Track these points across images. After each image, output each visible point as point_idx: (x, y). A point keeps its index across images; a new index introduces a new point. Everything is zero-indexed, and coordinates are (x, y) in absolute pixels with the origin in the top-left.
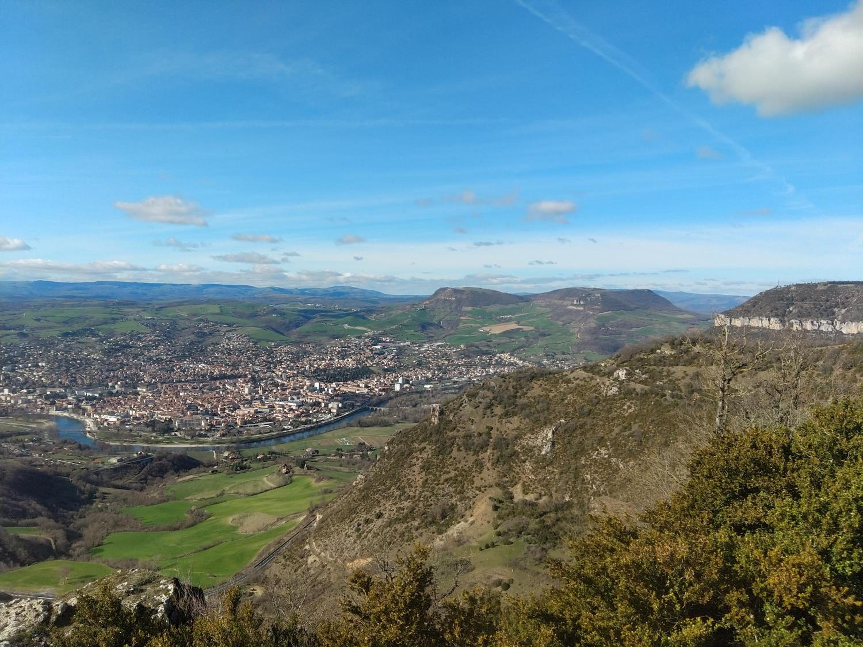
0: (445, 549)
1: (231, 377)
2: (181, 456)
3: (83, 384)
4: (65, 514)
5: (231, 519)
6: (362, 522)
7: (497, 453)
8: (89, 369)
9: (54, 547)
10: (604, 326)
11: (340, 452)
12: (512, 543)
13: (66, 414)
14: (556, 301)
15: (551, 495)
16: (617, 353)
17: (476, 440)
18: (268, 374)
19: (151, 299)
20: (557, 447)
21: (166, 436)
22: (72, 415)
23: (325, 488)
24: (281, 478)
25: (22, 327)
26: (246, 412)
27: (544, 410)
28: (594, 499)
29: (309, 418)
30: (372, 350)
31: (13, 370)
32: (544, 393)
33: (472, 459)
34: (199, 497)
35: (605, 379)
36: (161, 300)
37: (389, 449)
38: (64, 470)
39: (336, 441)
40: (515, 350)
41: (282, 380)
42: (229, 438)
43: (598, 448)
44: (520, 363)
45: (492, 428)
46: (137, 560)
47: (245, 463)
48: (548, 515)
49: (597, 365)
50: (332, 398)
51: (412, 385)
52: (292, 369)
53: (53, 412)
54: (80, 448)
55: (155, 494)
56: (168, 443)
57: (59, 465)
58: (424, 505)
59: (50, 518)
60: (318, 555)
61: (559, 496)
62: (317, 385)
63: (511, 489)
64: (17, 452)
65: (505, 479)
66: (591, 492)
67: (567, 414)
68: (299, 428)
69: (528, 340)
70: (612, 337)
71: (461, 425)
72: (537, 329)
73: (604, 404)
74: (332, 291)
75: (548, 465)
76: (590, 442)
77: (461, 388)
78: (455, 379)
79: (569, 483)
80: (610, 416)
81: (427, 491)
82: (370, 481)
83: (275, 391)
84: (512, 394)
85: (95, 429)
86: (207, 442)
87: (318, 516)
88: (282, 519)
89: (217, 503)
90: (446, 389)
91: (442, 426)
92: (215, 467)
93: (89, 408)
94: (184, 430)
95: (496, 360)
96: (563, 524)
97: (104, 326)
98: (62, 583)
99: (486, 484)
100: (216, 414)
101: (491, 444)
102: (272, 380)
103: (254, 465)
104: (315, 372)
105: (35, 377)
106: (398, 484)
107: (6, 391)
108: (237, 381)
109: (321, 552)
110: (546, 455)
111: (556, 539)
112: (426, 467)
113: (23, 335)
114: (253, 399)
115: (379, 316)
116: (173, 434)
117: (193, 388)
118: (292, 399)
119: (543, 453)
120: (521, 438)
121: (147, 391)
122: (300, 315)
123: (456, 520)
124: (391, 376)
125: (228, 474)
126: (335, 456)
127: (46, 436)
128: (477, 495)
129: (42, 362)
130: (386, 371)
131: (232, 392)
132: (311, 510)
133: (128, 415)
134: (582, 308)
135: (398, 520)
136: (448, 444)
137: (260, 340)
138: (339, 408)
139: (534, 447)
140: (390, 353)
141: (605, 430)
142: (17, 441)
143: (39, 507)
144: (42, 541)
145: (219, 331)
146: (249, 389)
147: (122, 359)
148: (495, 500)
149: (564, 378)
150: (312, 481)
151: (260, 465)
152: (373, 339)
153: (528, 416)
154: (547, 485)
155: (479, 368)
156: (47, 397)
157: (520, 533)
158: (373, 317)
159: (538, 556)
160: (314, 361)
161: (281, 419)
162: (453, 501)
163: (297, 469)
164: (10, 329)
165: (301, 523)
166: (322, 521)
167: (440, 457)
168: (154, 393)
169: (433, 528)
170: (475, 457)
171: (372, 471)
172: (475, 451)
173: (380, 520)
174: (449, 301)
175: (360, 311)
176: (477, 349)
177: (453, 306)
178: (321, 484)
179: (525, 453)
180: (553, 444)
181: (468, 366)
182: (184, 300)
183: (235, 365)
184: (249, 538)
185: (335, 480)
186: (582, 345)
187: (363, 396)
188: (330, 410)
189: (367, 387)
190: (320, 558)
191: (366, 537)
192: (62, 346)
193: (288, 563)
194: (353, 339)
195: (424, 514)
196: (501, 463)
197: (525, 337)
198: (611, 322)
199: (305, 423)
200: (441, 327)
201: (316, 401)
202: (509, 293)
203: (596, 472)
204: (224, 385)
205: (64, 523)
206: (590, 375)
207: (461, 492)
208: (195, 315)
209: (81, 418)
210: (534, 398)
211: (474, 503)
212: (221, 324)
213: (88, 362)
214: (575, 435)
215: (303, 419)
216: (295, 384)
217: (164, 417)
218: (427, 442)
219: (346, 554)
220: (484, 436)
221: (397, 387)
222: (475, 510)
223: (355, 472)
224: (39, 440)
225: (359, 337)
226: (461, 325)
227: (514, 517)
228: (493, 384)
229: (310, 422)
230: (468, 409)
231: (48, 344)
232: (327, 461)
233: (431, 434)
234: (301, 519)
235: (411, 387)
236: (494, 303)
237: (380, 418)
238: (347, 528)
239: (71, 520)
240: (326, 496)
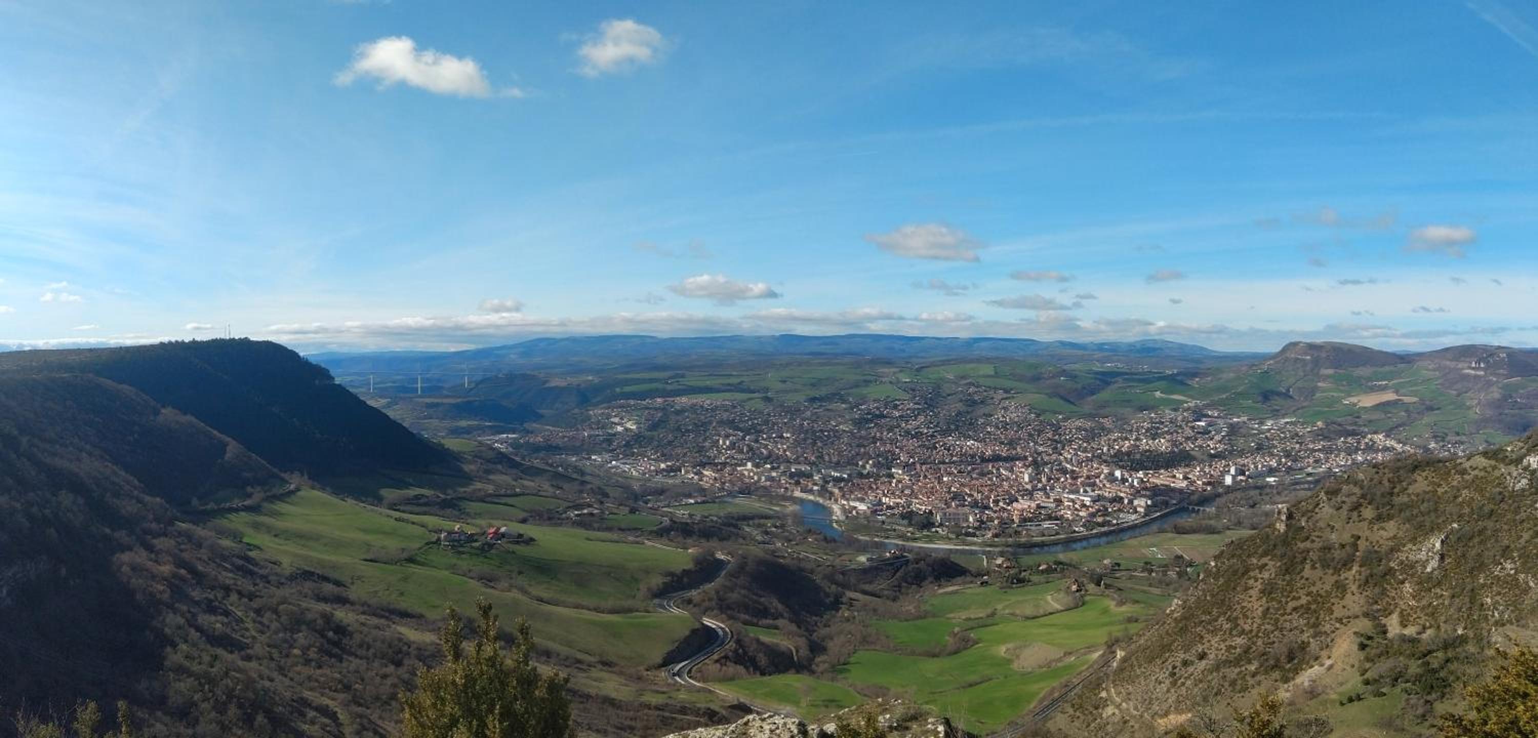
0: (1291, 703)
1: (1006, 459)
2: (943, 560)
3: (830, 462)
4: (809, 620)
5: (1003, 649)
6: (1178, 664)
7: (1366, 572)
8: (836, 443)
9: (795, 658)
10: (1511, 397)
11: (1148, 566)
12: (1385, 695)
13: (811, 497)
14: (1448, 363)
15: (1439, 627)
16: (1527, 434)
17: (1337, 554)
18: (1054, 457)
19: (910, 357)
20: (1447, 561)
21: (925, 533)
22: (818, 499)
23: (1129, 615)
24: (1070, 598)
25: (767, 390)
26: (1026, 507)
27: (1430, 512)
28: (1496, 630)
29: (1108, 518)
30: (1193, 428)
31: (757, 441)
32: (1430, 488)
33: (1331, 579)
34: (964, 615)
35: (1512, 468)
36: (922, 357)
37: (1216, 566)
38: (809, 566)
39: (1143, 551)
40: (1391, 429)
41: (1073, 465)
42: (1004, 540)
43: (1502, 560)
44: (1399, 447)
45: (1359, 538)
46: (888, 690)
47: (1023, 574)
48: (1435, 654)
49: (1501, 450)
50: (1139, 492)
51: (1249, 477)
52: (1085, 450)
53: (798, 494)
54: (825, 539)
55: (911, 608)
56: (927, 542)
57: (803, 559)
58: (1263, 643)
59: (792, 622)
60: (1118, 706)
61: (1449, 628)
62: (1118, 474)
63: (1384, 621)
64: (759, 538)
65: (1376, 607)
66: (1492, 621)
67: (1461, 516)
68: (1094, 531)
69: (1409, 416)
70: (1522, 412)
71: (1316, 534)
72: (1422, 400)
73: (1510, 501)
74: (1138, 346)
75: (1434, 587)
76: (1491, 554)
77: (1317, 482)
78: (1310, 470)
79: (1463, 610)
80: (1518, 517)
81: (1269, 624)
82: (1190, 608)
83: (1062, 479)
84: (1388, 490)
85: (842, 518)
86: (975, 544)
87: (1119, 652)
88: (1070, 653)
89: (986, 626)
90: (1297, 484)
91: (1290, 534)
92: (985, 577)
93: (836, 491)
94: (947, 526)
95: (1367, 444)
96: (1452, 666)
97: (854, 390)
98: (803, 704)
99: (1349, 613)
100: (987, 507)
101: (1358, 559)
102: (1060, 464)
103: (1035, 578)
104: (1115, 455)
105: (780, 449)
106: (1229, 613)
107: (749, 465)
108: (1015, 465)
109: (1123, 701)
110: (1432, 572)
111: (1445, 687)
112: (1268, 591)
113: (768, 400)
114: (1035, 489)
115: (1203, 381)
116: (934, 530)
117: (960, 472)
118: (1085, 491)
119: (1429, 570)
120: (1399, 550)
121: (904, 473)
122: (1096, 379)
123: (1308, 663)
124: (1220, 465)
125: (1001, 588)
126: (1142, 572)
127: (790, 521)
128: (1337, 629)
129: (787, 432)
130: (1213, 456)
131: (1008, 479)
132: (1110, 643)
133: (880, 503)
134: (1482, 373)
135: (1228, 663)
136: (1298, 560)
137: (1044, 411)
138: (1148, 506)
139: (1417, 562)
140: (1218, 432)
141: (1511, 536)
142: (759, 526)
143: (780, 607)
144: (783, 648)
145: (992, 398)
146: (1030, 475)
147: (874, 432)
148: (1362, 635)
149: (1458, 468)
150: (1112, 604)
151: (1042, 578)
152: (1194, 412)
153: (1408, 520)
154: (1433, 614)
155: (1343, 454)
156: (792, 475)
157: (1396, 680)
158: (1195, 382)
159: (1420, 711)
160: (1115, 440)
161: (1071, 518)
162: (1305, 637)
163: (1091, 587)
164: (753, 392)
165: (1096, 662)
166: (1124, 660)
167: (1287, 577)
168: (912, 476)
169: (1276, 674)
170: (1335, 577)
171: (1194, 593)
172: (1335, 568)
173: (1204, 662)
174: (1304, 360)
175: (1178, 374)
176: (1340, 428)
177: (1308, 368)
178: (1124, 608)
179: (1403, 571)
180: (1442, 557)
181: (1328, 451)
182: (950, 358)
183: (1012, 444)
184: (1026, 677)
185: (1142, 605)
186: (1482, 423)
187: (1181, 491)
188: (1135, 508)
189: (1186, 478)
190: (1120, 710)
191: (1183, 684)
192: (808, 413)
193: (1078, 714)
194: (1167, 411)
195: (1263, 655)
196: (1371, 585)
197: (1406, 411)
198: (1521, 391)
199: (1102, 525)
200: (1291, 397)
201: (1117, 496)
202: (1385, 350)
203: (1499, 593)
204: (998, 469)
205: (807, 630)
206: (1493, 462)
207: (1316, 625)
208: (963, 377)
209: (827, 503)
210: (1418, 495)
211: (1332, 640)
212: (996, 389)
213: (837, 435)
214: (1471, 544)
215: (1100, 520)
216: (1088, 471)
217: (924, 508)
218: (1269, 557)
219: (1156, 707)
220: (1348, 548)
221: (1228, 480)
222: (1334, 650)
223: (1169, 595)
224: (782, 526)
225: (1175, 410)
226: (1318, 395)
227: (1388, 658)
228: (1361, 476)
229: (1108, 523)
230: (1326, 510)
231: (794, 412)
232: (1131, 578)
233: (1275, 546)
234: (1096, 655)
235: (1247, 480)
236: (1364, 365)
237: (1204, 522)
238: (1158, 670)
239: (815, 628)
240: (1130, 626)
